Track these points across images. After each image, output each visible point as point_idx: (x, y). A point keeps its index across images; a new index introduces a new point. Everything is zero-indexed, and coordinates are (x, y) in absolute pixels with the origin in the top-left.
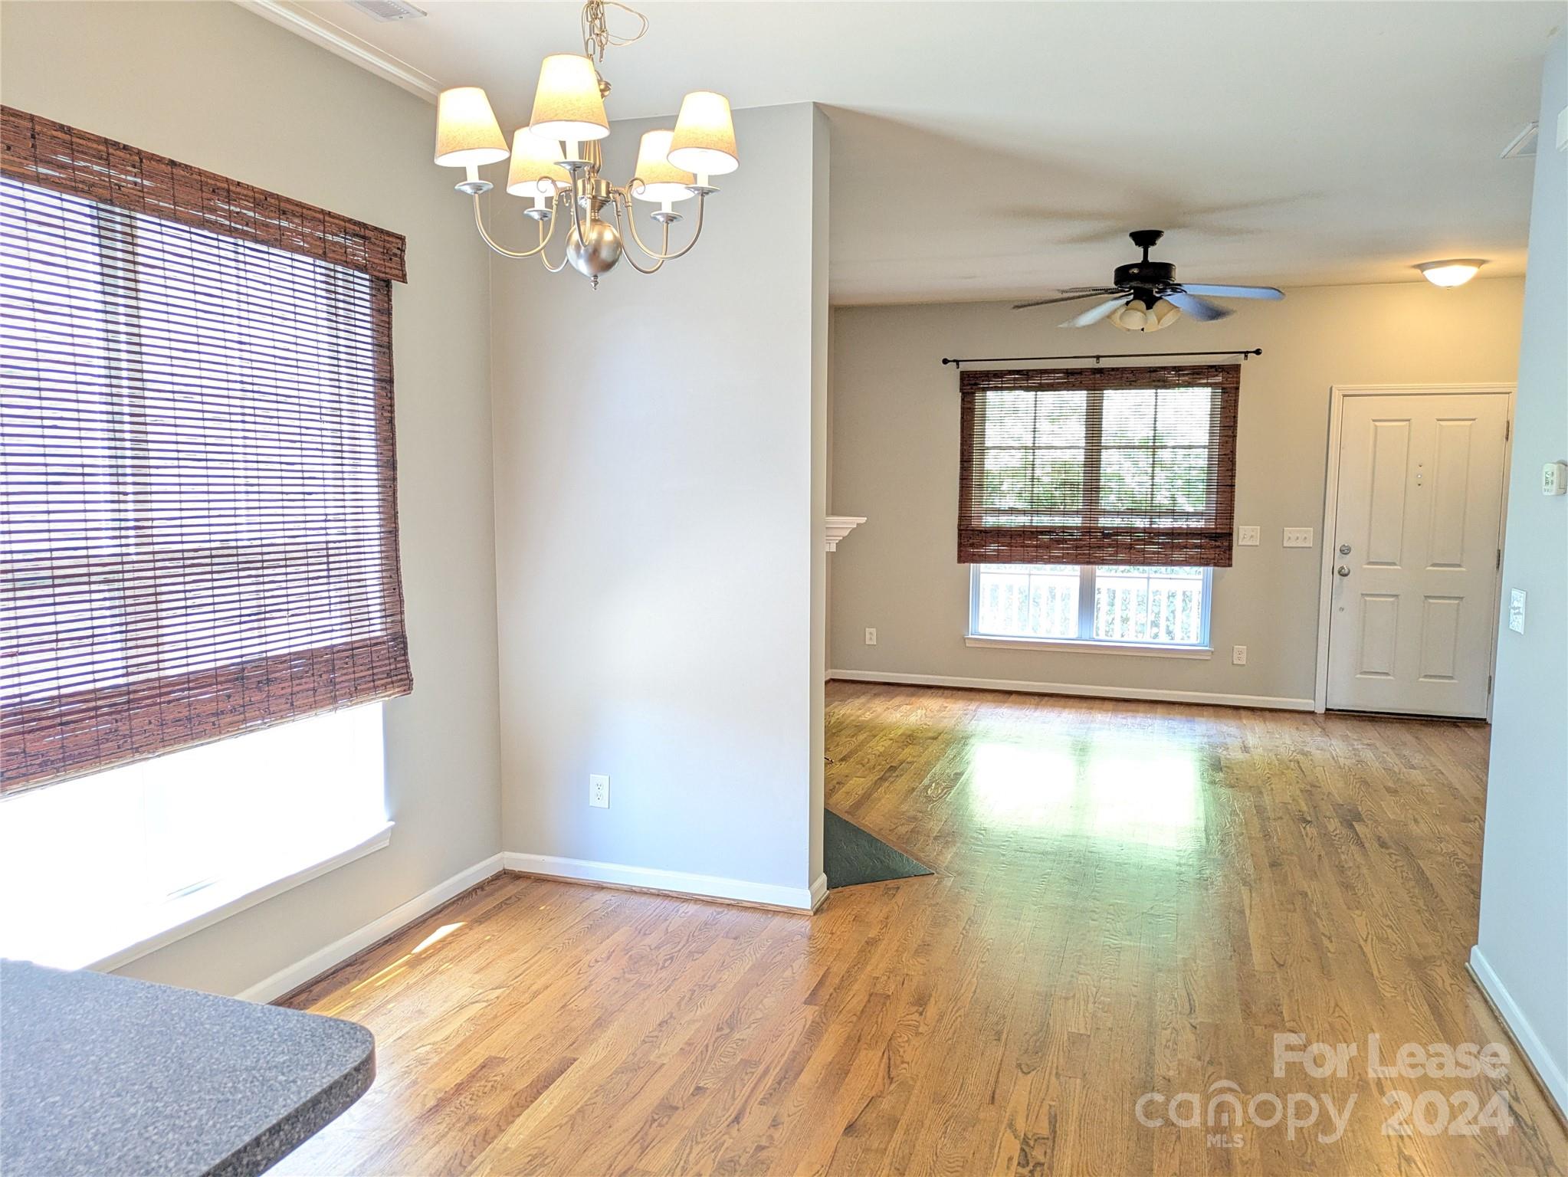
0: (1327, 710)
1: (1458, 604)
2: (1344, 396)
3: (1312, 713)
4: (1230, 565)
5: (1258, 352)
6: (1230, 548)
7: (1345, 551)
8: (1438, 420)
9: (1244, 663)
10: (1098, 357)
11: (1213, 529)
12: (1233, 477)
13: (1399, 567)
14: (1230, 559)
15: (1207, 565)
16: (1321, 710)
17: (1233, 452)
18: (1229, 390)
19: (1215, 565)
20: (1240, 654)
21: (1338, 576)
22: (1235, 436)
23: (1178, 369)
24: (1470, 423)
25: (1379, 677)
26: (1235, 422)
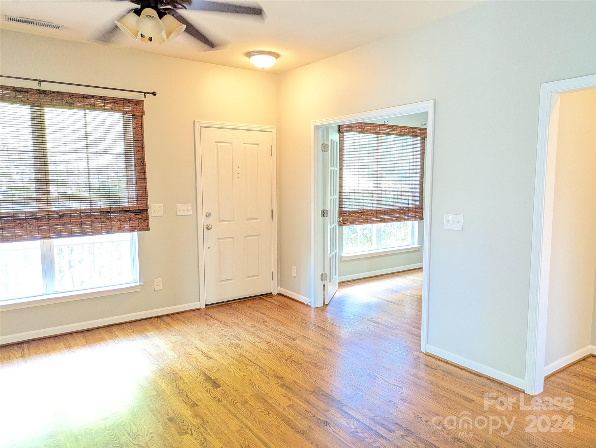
0: (206, 305)
1: (258, 238)
2: (201, 127)
3: (199, 309)
4: (149, 230)
5: (154, 94)
6: (147, 219)
7: (208, 215)
8: (244, 144)
9: (161, 289)
10: (40, 81)
11: (136, 207)
12: (145, 173)
13: (233, 222)
14: (148, 226)
15: (133, 230)
16: (203, 306)
17: (143, 157)
18: (137, 117)
19: (140, 230)
20: (158, 284)
21: (206, 230)
22: (143, 147)
23: (103, 99)
24: (256, 146)
25: (230, 282)
26: (143, 138)
